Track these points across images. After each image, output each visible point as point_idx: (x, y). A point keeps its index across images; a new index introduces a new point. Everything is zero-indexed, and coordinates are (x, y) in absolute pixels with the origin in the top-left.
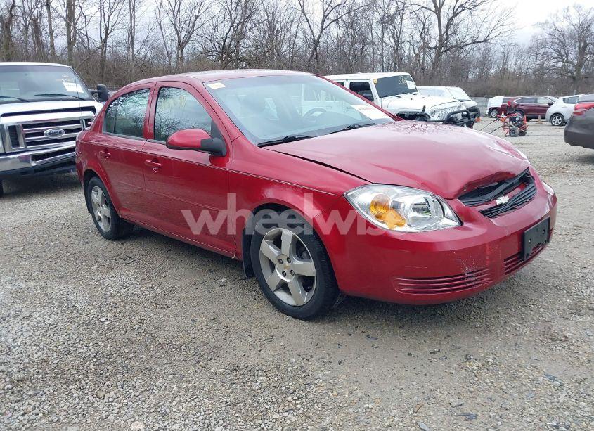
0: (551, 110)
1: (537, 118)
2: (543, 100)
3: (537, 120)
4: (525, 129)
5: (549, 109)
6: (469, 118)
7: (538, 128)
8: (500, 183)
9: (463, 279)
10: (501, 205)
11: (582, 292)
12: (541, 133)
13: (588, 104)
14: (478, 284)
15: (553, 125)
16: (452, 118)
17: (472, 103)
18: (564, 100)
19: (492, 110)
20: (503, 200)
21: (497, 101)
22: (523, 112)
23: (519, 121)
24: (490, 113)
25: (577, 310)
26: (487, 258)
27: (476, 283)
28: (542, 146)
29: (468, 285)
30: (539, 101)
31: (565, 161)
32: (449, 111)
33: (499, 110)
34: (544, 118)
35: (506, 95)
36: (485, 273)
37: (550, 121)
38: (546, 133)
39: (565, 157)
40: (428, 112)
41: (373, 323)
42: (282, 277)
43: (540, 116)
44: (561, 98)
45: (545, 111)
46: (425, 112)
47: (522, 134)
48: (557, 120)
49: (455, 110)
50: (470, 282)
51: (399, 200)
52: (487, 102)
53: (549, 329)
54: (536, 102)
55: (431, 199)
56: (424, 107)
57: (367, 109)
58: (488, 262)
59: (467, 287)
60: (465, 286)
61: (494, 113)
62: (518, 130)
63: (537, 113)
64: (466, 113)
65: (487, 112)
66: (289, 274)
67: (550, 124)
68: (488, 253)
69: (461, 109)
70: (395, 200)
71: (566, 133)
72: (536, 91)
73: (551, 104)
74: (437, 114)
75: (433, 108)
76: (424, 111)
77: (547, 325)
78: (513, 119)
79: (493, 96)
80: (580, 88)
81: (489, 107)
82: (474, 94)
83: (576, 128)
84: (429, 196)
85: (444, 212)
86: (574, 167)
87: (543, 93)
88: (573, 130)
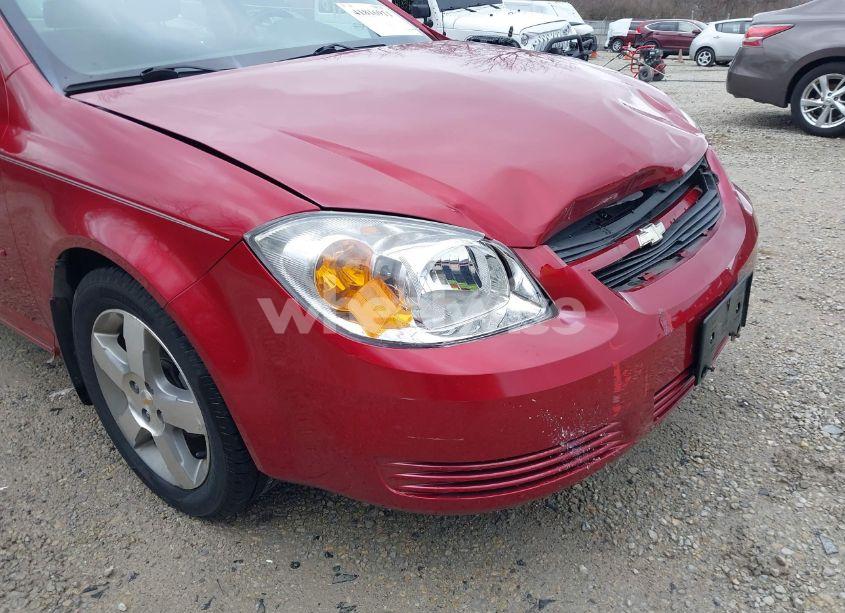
0: (698, 42)
1: (677, 54)
2: (686, 26)
3: (676, 57)
4: (662, 70)
5: (695, 40)
6: (581, 50)
7: (678, 68)
8: (648, 192)
9: (555, 455)
10: (649, 246)
11: (796, 418)
12: (683, 76)
13: (770, 28)
14: (590, 461)
15: (699, 65)
16: (555, 49)
17: (586, 29)
18: (717, 26)
19: (614, 40)
20: (652, 234)
21: (621, 27)
22: (659, 44)
23: (653, 57)
24: (611, 45)
25: (793, 472)
26: (616, 399)
27: (587, 457)
28: (688, 98)
29: (567, 466)
30: (680, 28)
31: (726, 122)
32: (551, 38)
33: (623, 40)
34: (688, 54)
35: (634, 16)
36: (608, 431)
37: (695, 59)
38: (690, 76)
39: (725, 117)
40: (516, 37)
41: (356, 521)
42: (142, 423)
43: (681, 52)
44: (712, 24)
45: (688, 43)
46: (514, 37)
47: (658, 78)
48: (705, 58)
49: (560, 35)
50: (572, 459)
51: (393, 254)
52: (607, 28)
53: (740, 533)
54: (677, 29)
55: (482, 251)
56: (511, 29)
57: (374, 13)
58: (618, 409)
59: (564, 472)
60: (559, 469)
61: (617, 46)
62: (652, 71)
63: (678, 46)
64: (576, 41)
65: (606, 44)
66: (154, 417)
67: (695, 63)
68: (618, 389)
69: (570, 34)
70: (385, 254)
71: (730, 76)
72: (674, 14)
73: (697, 33)
74: (531, 42)
75: (525, 32)
76: (510, 35)
77: (735, 520)
78: (645, 54)
79: (616, 19)
80: (734, 11)
81: (610, 35)
82: (590, 16)
83: (747, 68)
84: (474, 241)
85: (512, 284)
86: (739, 134)
87: (686, 16)
88: (742, 72)
